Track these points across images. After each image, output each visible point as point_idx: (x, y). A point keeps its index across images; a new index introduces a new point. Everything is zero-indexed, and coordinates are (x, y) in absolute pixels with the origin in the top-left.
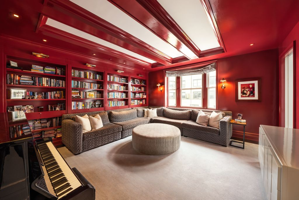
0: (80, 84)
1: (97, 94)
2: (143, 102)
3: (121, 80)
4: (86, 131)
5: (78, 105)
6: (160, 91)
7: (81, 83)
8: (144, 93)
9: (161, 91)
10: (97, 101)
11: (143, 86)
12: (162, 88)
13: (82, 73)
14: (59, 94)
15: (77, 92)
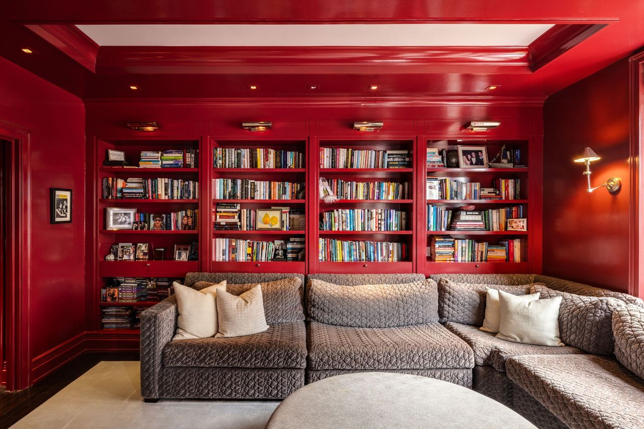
0: (239, 187)
1: (292, 216)
2: (510, 254)
3: (383, 157)
4: (187, 336)
5: (234, 250)
6: (610, 196)
7: (242, 183)
8: (517, 205)
9: (614, 194)
10: (292, 239)
11: (507, 175)
12: (616, 176)
13: (245, 152)
14: (191, 217)
15: (233, 212)
